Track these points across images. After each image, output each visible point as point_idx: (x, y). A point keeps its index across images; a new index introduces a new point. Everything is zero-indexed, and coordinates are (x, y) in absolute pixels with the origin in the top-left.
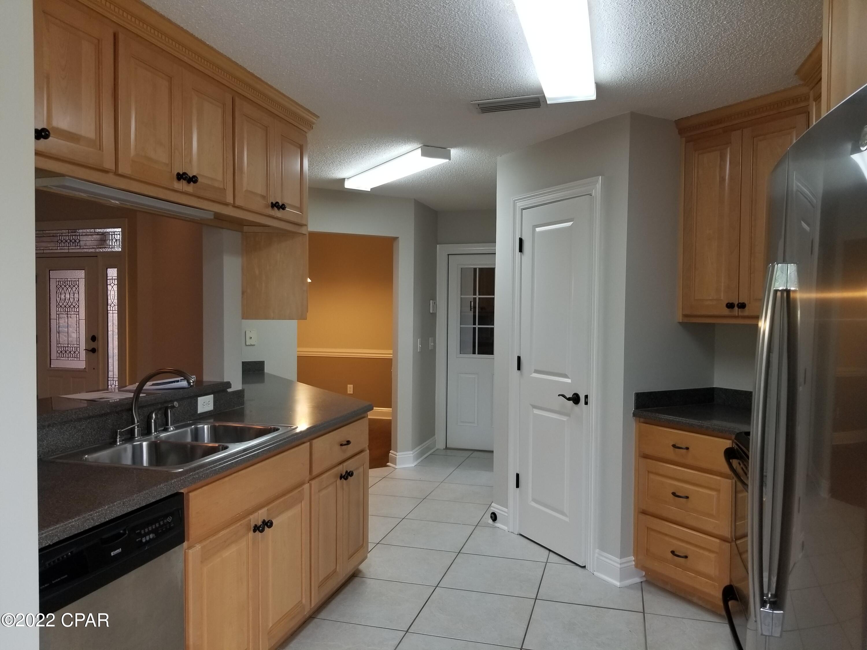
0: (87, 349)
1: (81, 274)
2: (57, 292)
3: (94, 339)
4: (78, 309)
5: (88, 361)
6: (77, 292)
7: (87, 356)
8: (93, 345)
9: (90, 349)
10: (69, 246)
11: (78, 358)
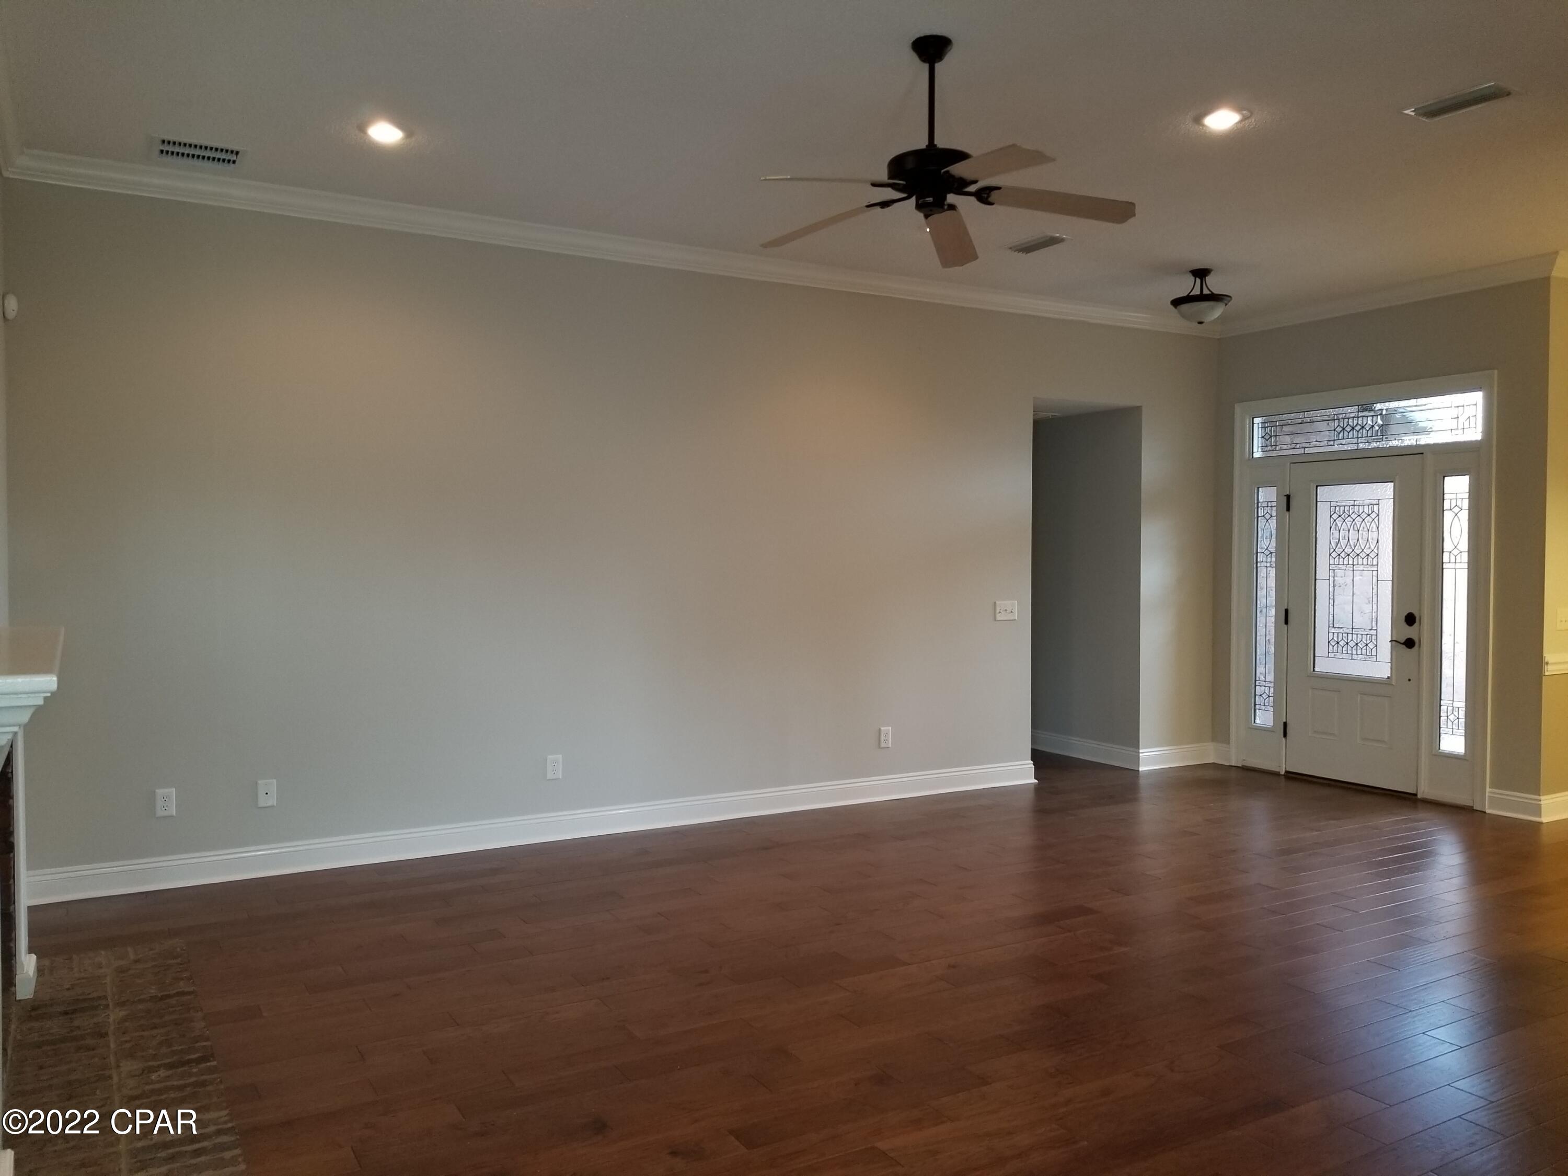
0: (1394, 639)
1: (1386, 491)
2: (1331, 528)
3: (1410, 619)
4: (1375, 560)
5: (1395, 662)
6: (1375, 529)
7: (1394, 653)
8: (1410, 632)
9: (1403, 640)
10: (1358, 438)
11: (1370, 656)
